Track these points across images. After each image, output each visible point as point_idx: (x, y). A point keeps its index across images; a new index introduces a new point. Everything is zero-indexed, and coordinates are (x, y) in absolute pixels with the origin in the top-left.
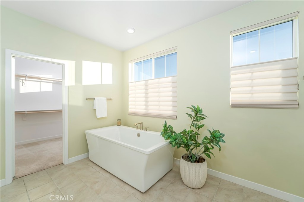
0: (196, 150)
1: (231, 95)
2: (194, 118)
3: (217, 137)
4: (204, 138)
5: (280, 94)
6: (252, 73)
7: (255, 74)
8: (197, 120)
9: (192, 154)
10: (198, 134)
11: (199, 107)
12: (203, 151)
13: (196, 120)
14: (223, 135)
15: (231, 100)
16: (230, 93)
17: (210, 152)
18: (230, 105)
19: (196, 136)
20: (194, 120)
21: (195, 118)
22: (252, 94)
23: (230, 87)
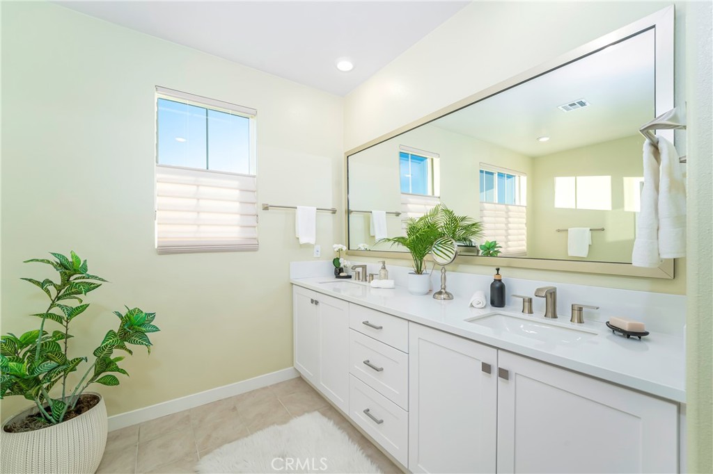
0: (64, 384)
1: (156, 226)
2: (59, 289)
3: (139, 324)
4: (106, 336)
5: (237, 229)
6: (198, 186)
7: (202, 189)
8: (68, 295)
9: (52, 400)
10: (67, 336)
11: (77, 257)
12: (93, 374)
13: (65, 295)
14: (152, 316)
15: (158, 238)
16: (156, 222)
17: (118, 369)
18: (156, 247)
19: (61, 342)
20: (60, 295)
21: (63, 291)
22: (199, 225)
23: (156, 209)
